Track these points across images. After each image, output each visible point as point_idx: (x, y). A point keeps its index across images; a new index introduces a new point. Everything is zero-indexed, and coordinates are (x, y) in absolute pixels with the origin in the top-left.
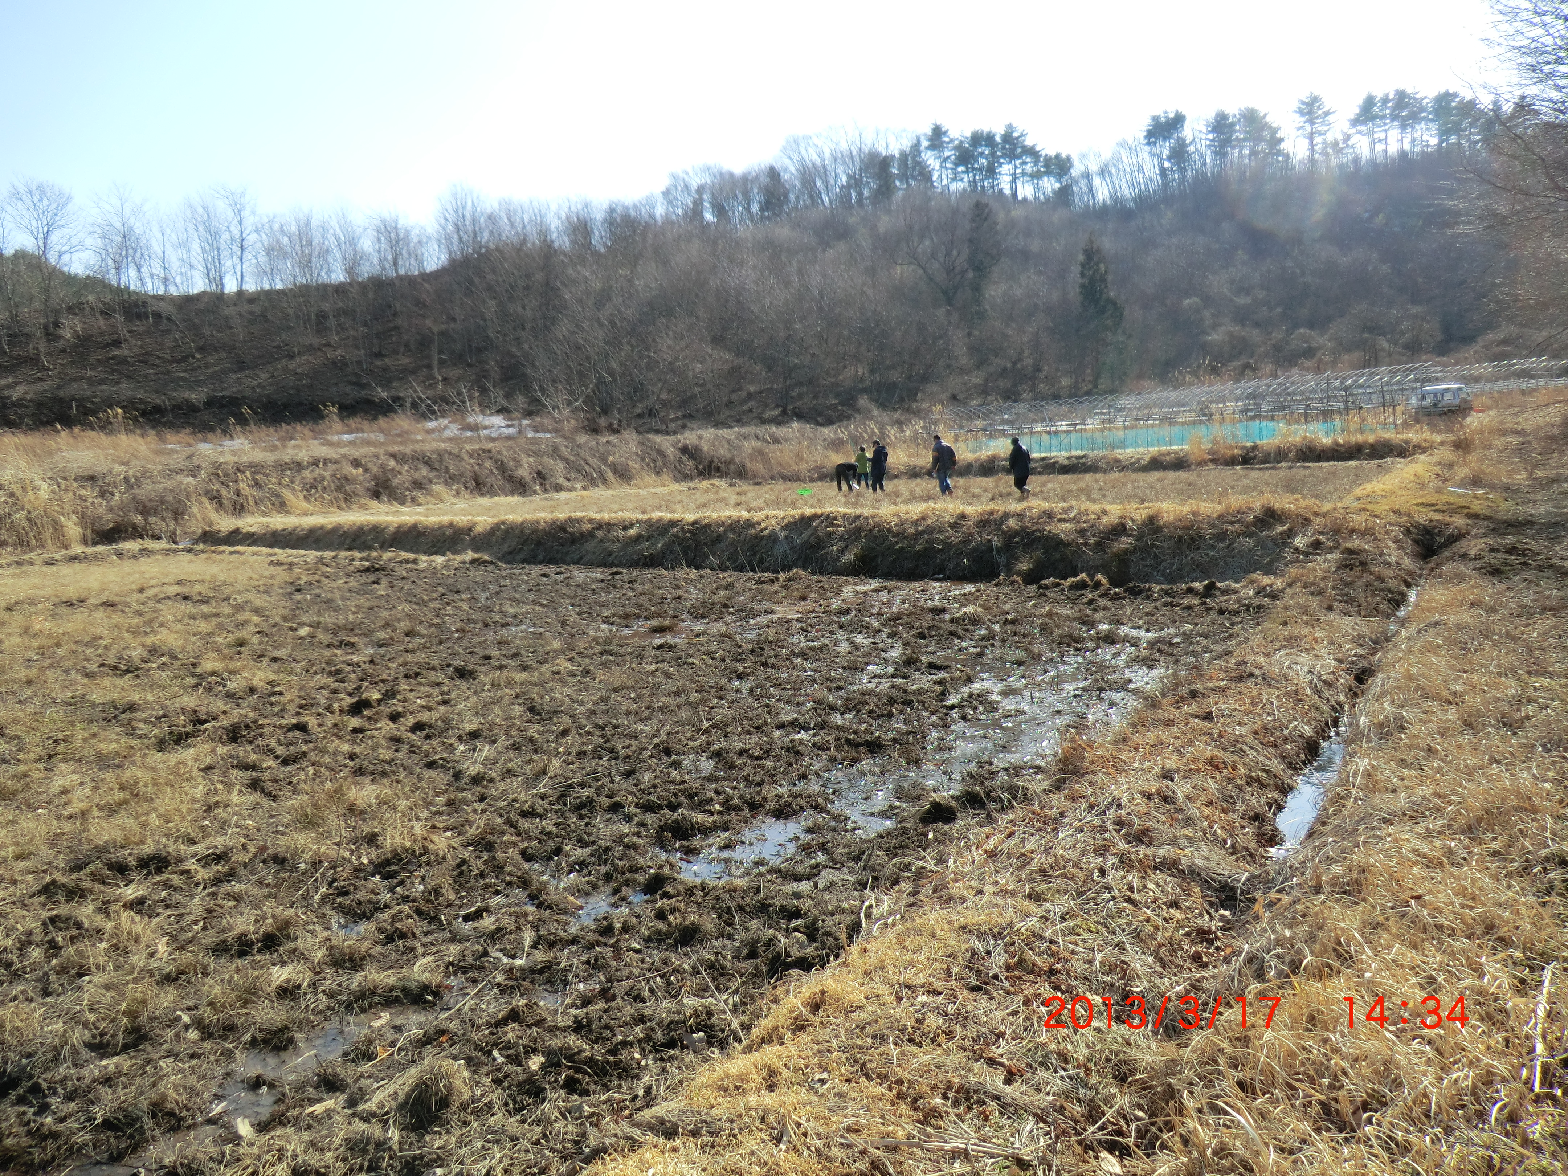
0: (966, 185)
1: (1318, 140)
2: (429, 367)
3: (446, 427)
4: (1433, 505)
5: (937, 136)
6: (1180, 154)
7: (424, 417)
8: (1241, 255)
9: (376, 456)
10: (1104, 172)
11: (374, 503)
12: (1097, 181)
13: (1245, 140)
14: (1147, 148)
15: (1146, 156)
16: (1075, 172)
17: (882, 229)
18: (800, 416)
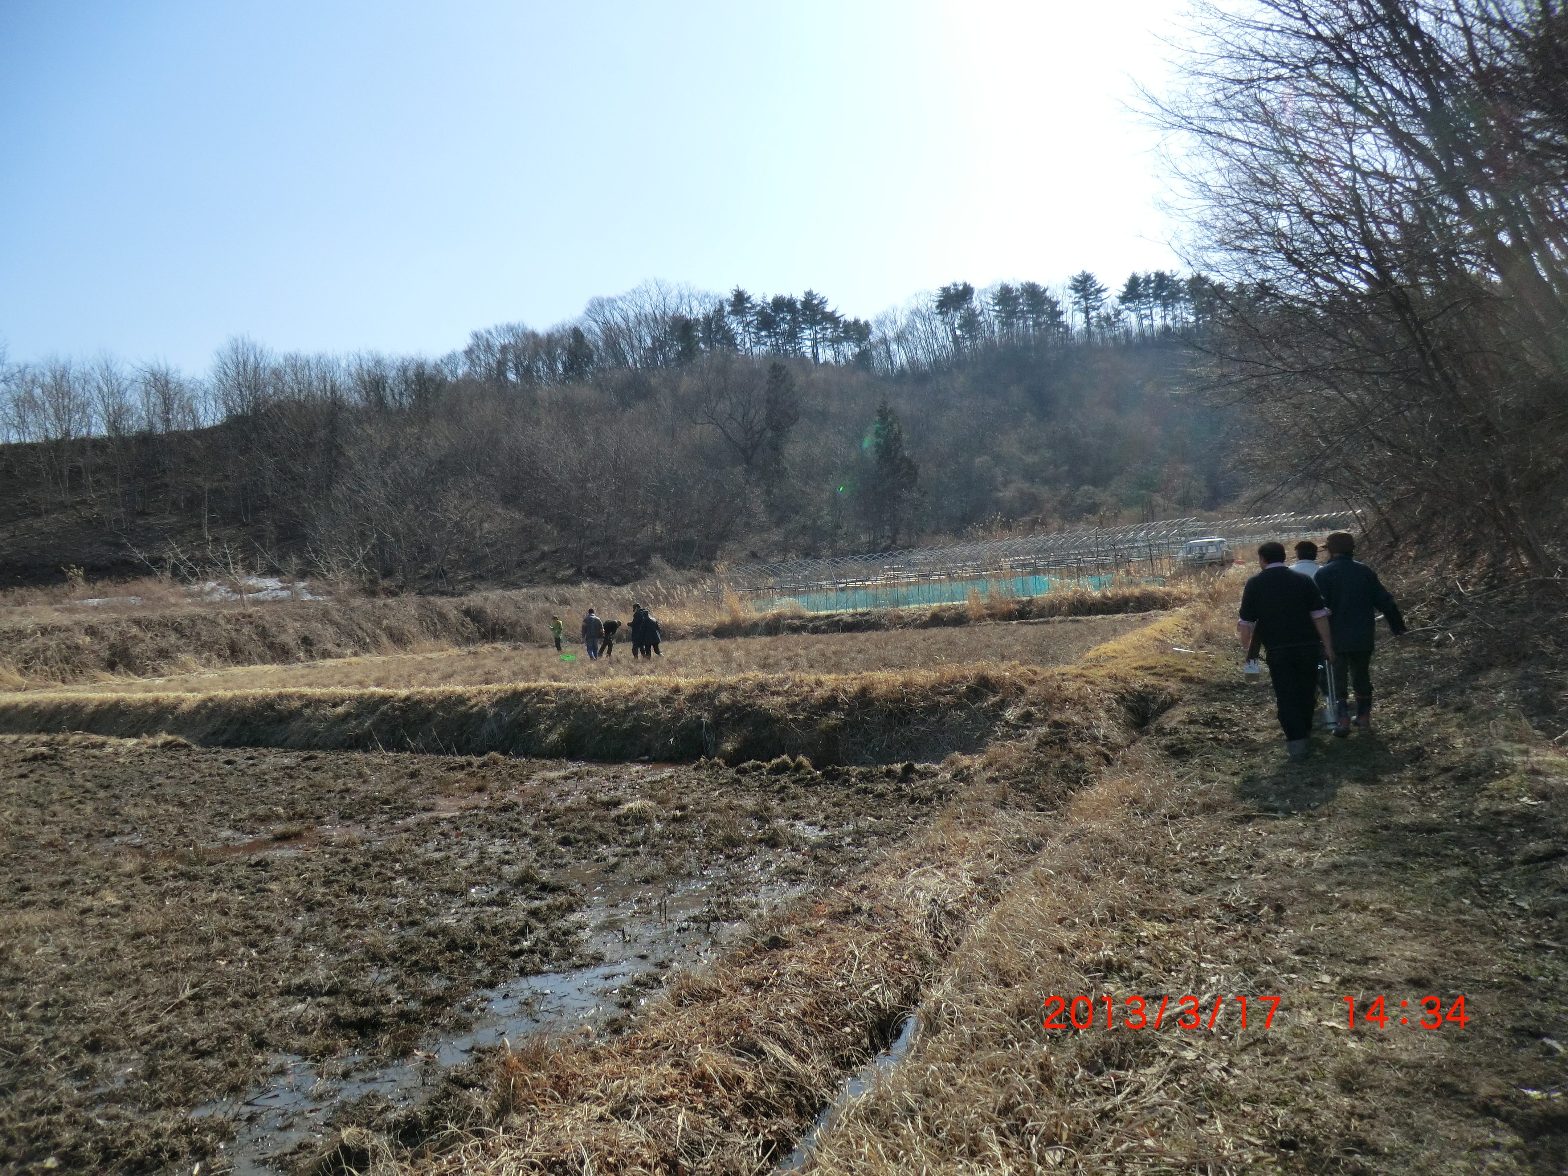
0: (768, 348)
1: (1093, 314)
2: (199, 526)
3: (213, 590)
4: (1152, 668)
5: (740, 300)
6: (970, 322)
7: (184, 581)
8: (1029, 417)
9: (117, 623)
10: (900, 338)
11: (107, 675)
12: (894, 347)
13: (1029, 312)
14: (940, 317)
15: (938, 323)
16: (873, 338)
17: (683, 389)
18: (595, 575)
